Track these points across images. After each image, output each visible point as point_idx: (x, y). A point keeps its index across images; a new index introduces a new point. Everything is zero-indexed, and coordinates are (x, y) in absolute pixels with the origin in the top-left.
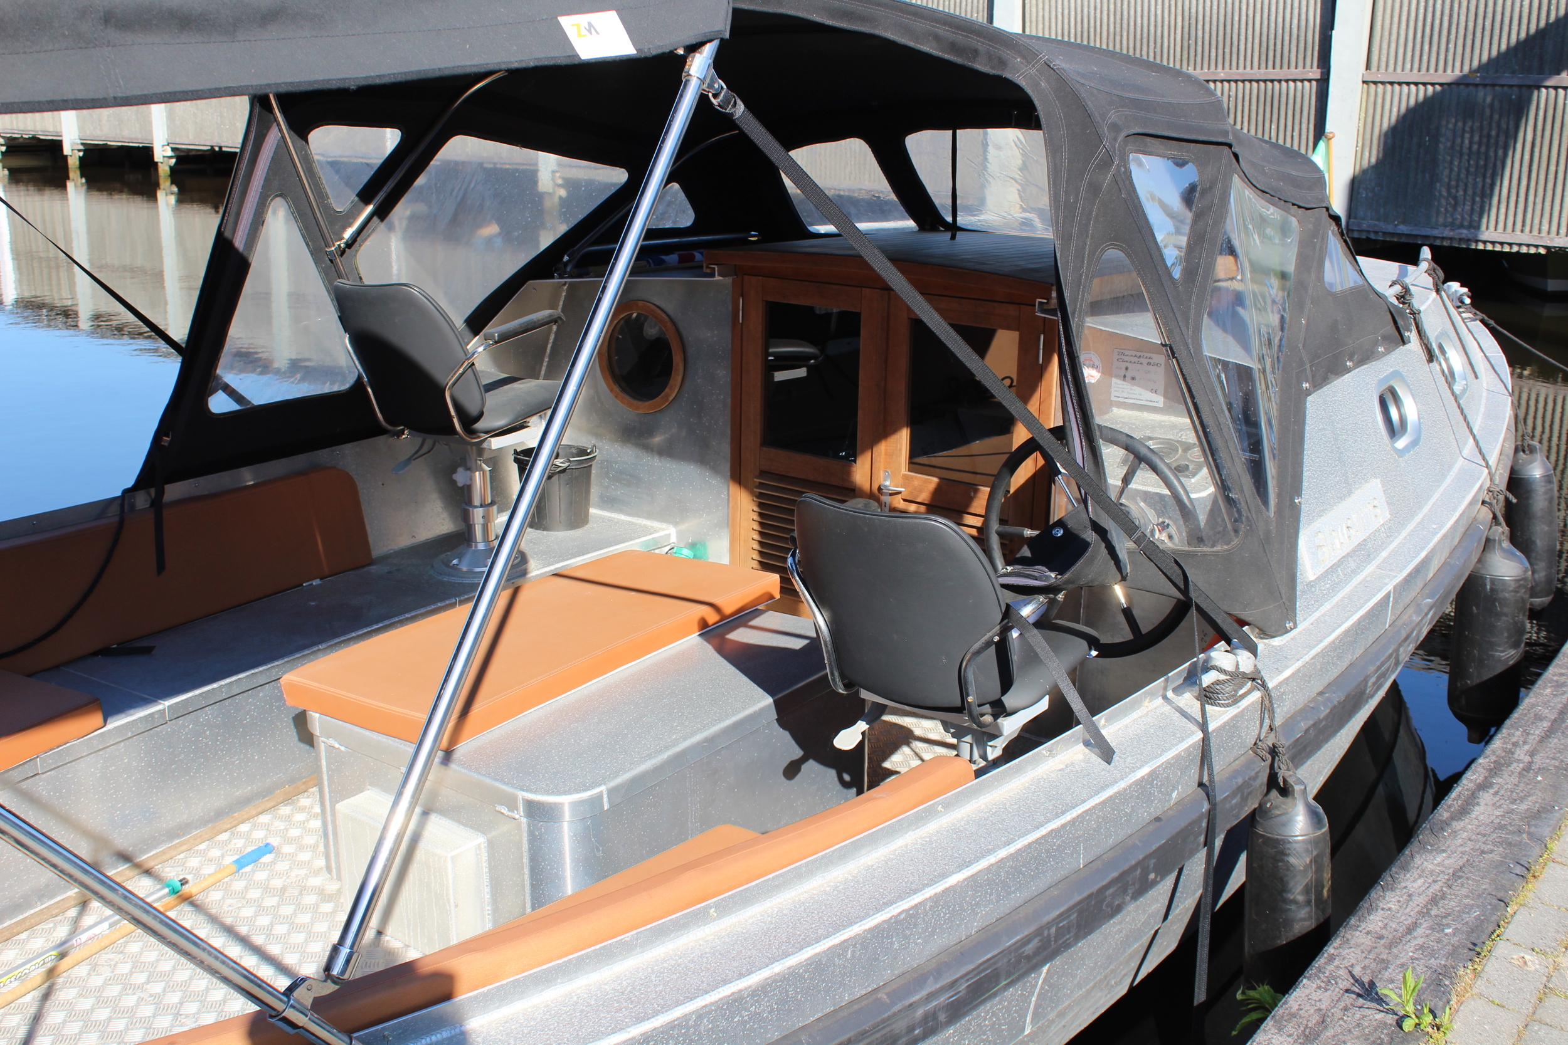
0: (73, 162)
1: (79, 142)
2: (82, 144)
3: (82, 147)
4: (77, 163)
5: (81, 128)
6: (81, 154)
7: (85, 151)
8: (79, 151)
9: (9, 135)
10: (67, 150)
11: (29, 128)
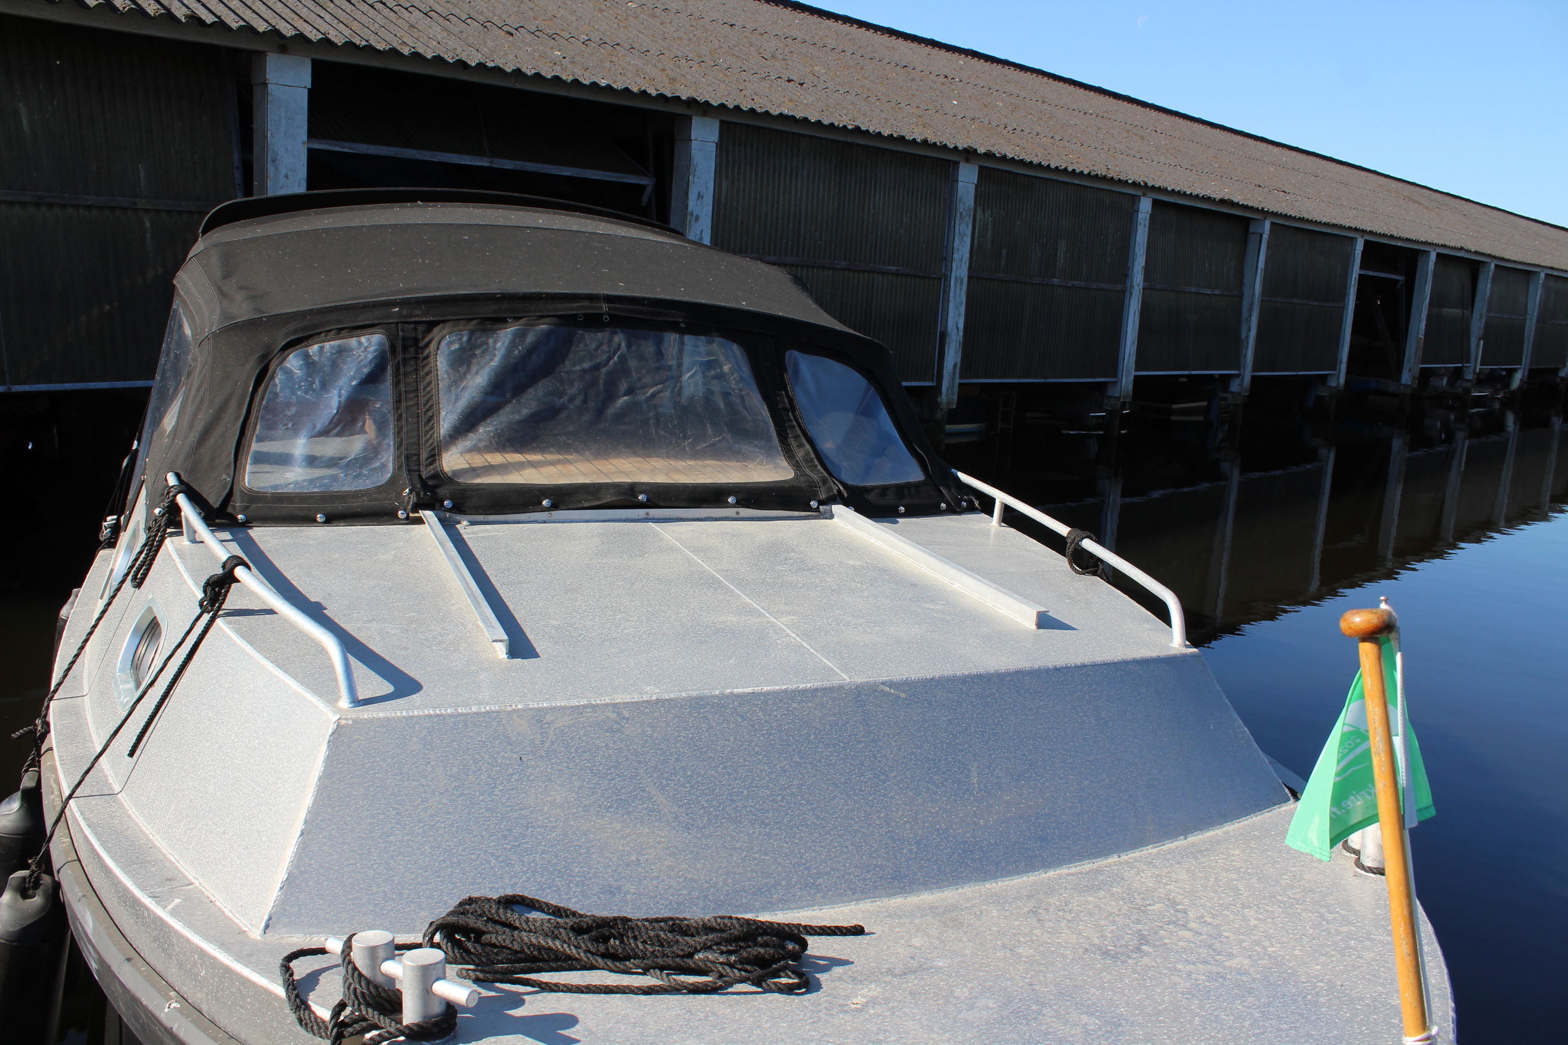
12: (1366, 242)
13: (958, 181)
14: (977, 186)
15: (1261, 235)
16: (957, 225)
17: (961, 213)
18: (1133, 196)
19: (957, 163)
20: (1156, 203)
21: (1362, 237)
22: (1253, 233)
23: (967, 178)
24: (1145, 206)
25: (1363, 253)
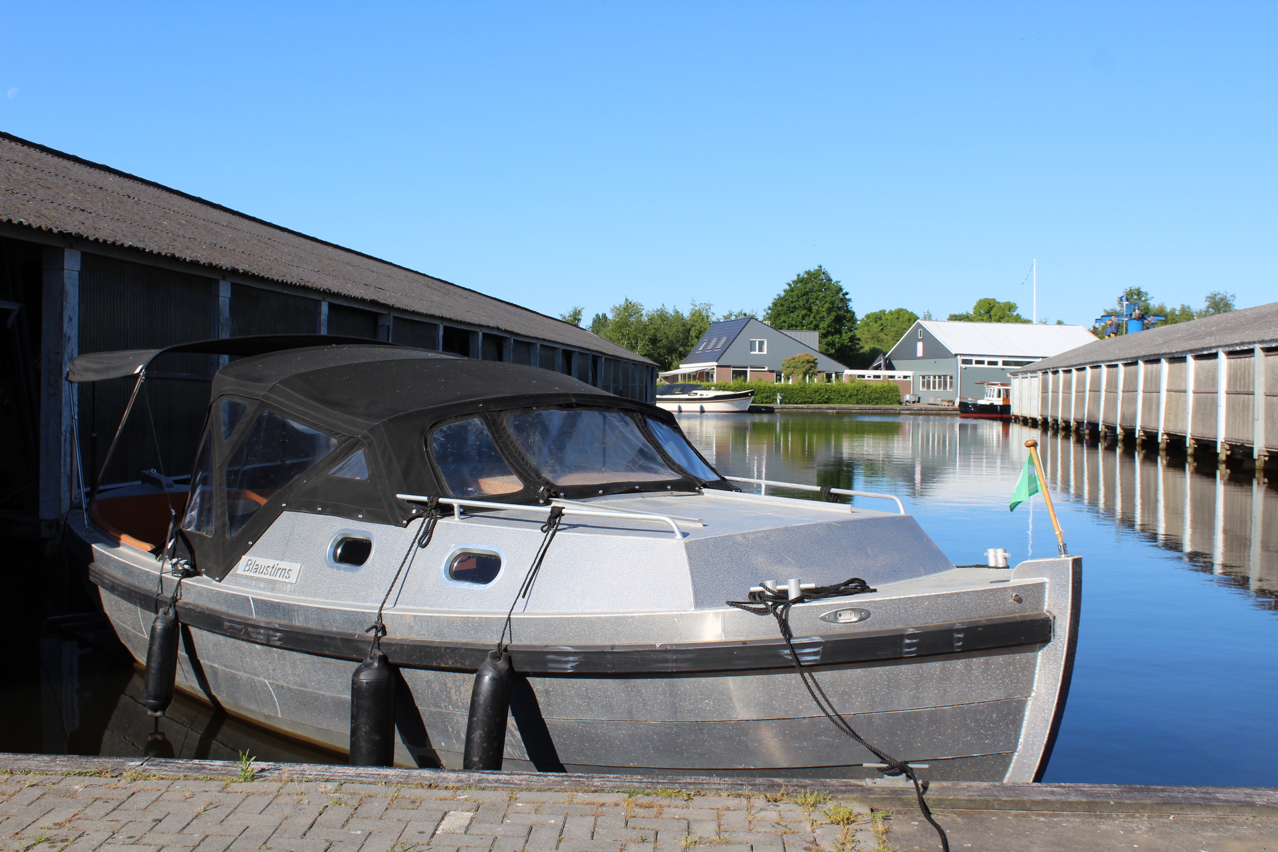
0: (1259, 464)
1: (1265, 449)
2: (1267, 451)
3: (1267, 454)
4: (1262, 465)
5: (1267, 439)
6: (1267, 459)
7: (1270, 457)
8: (1265, 456)
9: (1230, 443)
10: (1256, 456)
11: (1241, 438)
12: (445, 327)
13: (218, 296)
14: (230, 300)
15: (388, 327)
16: (220, 334)
17: (222, 324)
18: (316, 301)
19: (217, 281)
20: (331, 306)
21: (442, 323)
22: (382, 326)
23: (225, 292)
24: (325, 308)
25: (443, 336)
